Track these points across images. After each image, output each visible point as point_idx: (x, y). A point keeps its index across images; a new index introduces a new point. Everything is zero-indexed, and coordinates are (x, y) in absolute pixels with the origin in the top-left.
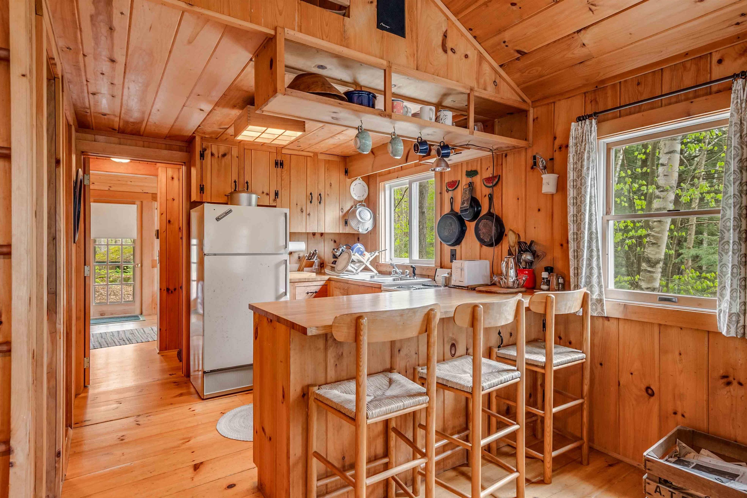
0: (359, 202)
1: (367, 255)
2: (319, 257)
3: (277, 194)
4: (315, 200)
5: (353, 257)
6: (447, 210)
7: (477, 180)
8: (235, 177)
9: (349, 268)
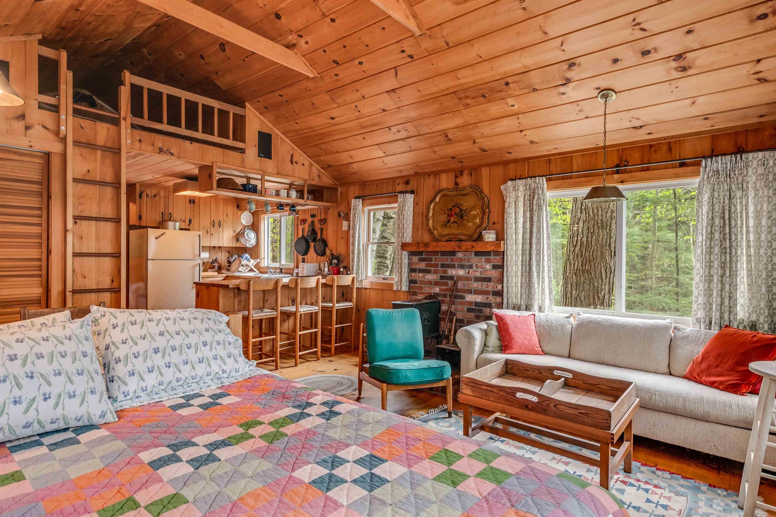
0: (247, 226)
1: (252, 261)
2: (218, 263)
3: (190, 221)
4: (216, 225)
5: (243, 263)
6: (300, 235)
7: (316, 219)
8: (162, 210)
9: (240, 269)
